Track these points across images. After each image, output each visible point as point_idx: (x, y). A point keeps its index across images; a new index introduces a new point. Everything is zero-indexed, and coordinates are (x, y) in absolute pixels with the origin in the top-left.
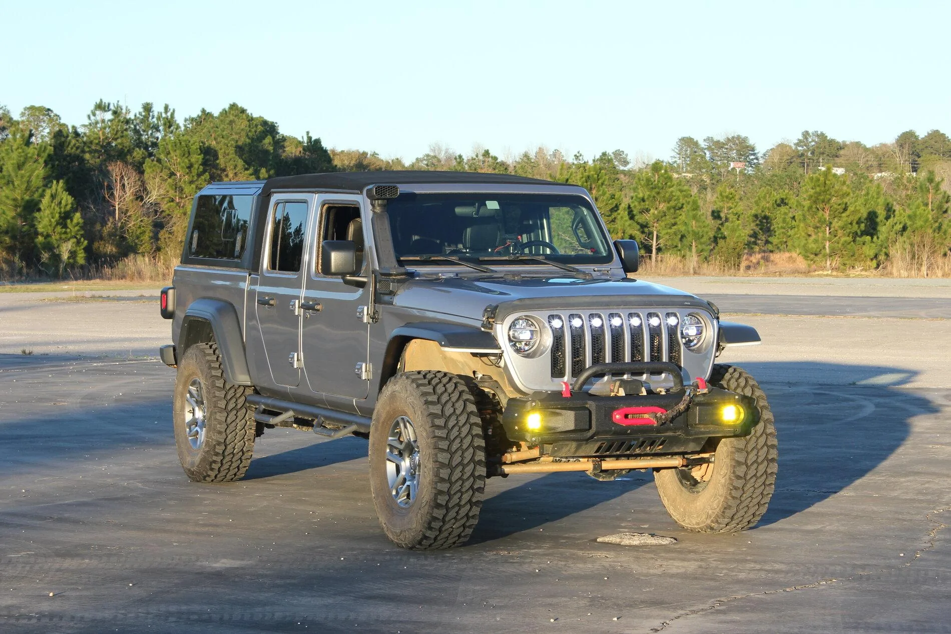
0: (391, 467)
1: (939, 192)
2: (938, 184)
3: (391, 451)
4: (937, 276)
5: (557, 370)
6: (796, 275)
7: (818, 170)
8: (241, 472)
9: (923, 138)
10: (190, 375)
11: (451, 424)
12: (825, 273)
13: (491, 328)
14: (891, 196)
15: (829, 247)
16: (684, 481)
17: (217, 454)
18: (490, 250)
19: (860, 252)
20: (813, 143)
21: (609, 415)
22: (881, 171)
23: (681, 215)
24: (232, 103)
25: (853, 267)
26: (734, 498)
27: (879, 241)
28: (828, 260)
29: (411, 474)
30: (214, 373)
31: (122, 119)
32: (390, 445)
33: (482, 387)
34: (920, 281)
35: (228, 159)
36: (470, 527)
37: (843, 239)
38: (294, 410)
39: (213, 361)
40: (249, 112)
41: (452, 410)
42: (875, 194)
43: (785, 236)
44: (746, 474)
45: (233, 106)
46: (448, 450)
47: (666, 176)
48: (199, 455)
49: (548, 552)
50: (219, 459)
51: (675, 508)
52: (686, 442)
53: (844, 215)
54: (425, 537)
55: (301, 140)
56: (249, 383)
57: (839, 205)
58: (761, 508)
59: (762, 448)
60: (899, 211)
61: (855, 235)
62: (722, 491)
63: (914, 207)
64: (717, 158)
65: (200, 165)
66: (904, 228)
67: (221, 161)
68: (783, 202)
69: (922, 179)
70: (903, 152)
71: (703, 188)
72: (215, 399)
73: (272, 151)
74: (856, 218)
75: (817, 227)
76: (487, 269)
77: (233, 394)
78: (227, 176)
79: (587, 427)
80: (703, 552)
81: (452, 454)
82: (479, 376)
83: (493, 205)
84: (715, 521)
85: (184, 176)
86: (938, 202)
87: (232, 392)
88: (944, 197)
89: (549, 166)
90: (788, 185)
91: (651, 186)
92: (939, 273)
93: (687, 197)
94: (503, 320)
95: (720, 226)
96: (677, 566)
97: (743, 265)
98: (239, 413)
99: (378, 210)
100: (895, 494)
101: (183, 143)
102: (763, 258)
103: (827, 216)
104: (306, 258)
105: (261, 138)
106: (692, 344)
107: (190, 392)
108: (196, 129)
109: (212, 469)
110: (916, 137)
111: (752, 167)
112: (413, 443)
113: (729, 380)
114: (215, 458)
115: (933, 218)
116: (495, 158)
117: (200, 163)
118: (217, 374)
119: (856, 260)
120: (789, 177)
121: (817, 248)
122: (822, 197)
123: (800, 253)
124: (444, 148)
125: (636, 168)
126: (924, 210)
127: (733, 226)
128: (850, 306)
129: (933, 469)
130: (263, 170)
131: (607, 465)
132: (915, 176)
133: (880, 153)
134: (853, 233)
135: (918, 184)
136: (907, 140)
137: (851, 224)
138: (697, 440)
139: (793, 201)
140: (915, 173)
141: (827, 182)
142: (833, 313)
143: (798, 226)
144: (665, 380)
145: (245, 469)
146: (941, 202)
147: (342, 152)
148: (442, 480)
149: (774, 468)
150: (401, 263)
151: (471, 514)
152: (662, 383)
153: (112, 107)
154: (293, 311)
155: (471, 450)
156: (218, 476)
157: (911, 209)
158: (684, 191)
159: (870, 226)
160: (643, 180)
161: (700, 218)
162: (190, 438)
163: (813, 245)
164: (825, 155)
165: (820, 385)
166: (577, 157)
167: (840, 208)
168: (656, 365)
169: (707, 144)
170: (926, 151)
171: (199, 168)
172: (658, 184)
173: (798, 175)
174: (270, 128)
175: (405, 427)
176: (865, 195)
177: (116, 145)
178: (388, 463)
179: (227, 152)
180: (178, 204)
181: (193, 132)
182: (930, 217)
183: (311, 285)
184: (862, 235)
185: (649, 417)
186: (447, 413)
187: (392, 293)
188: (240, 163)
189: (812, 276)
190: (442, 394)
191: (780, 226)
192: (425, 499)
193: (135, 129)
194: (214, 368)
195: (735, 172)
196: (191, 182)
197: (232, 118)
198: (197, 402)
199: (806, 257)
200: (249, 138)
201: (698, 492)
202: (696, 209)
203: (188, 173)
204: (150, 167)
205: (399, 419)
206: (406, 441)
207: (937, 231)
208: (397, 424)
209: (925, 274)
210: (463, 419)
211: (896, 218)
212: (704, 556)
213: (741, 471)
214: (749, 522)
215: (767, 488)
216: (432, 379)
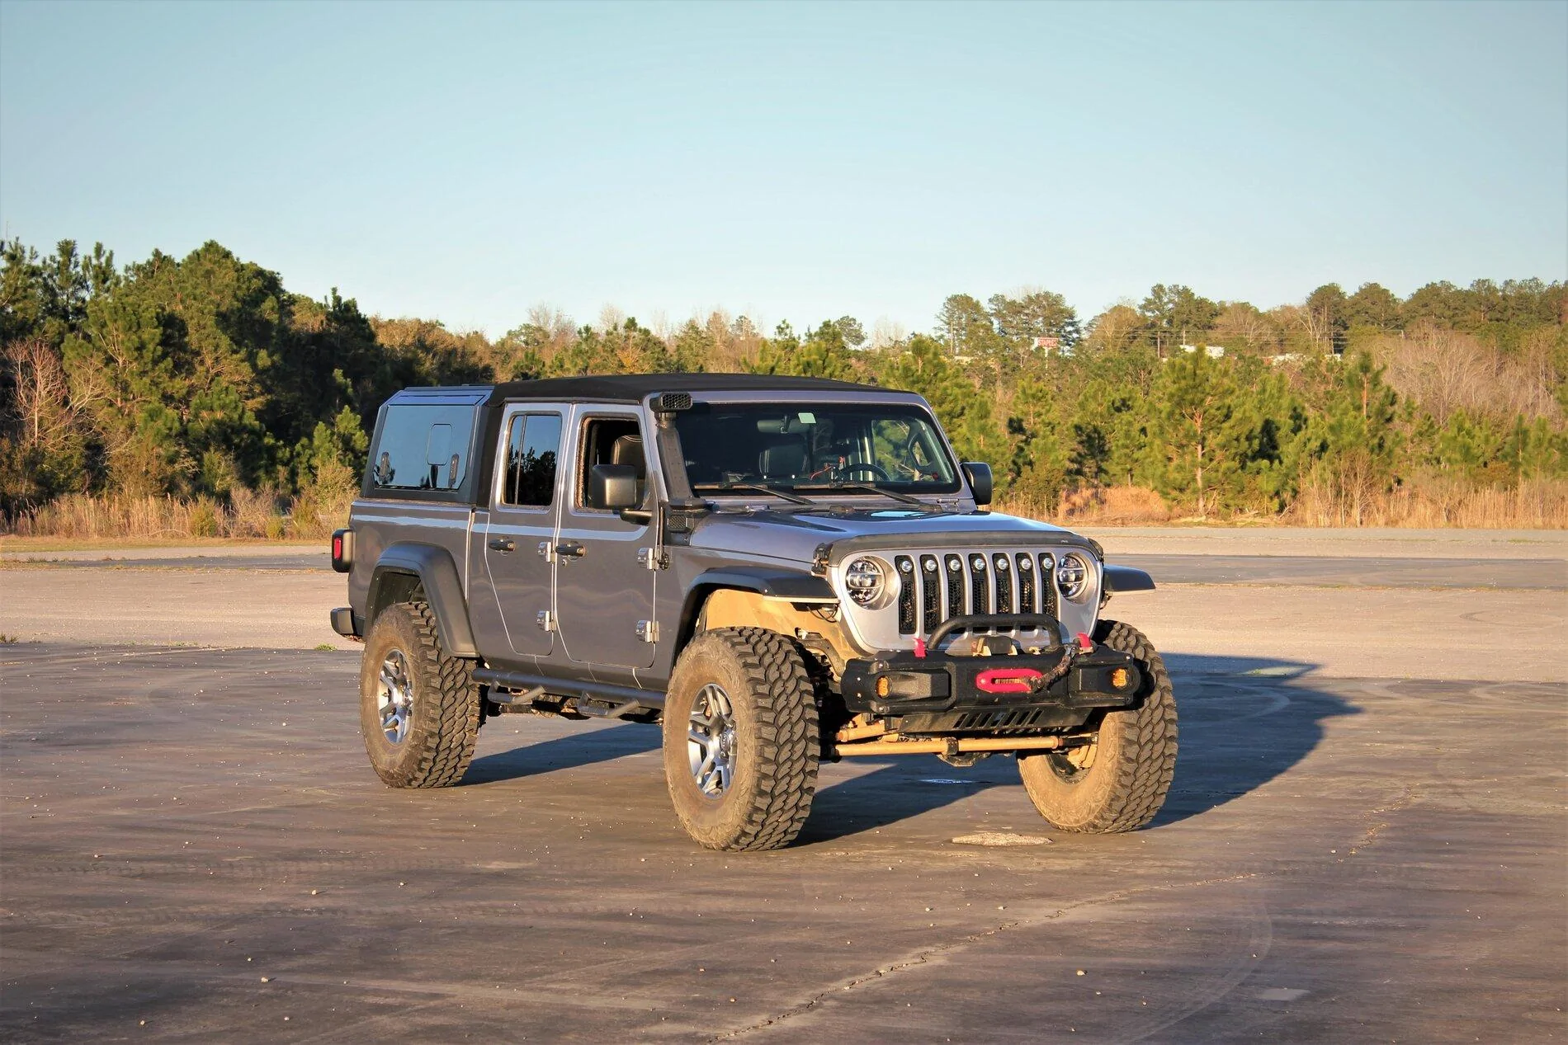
0: (694, 750)
1: (1378, 388)
2: (1378, 374)
3: (694, 729)
4: (1377, 524)
5: (906, 627)
6: (1149, 523)
7: (1180, 350)
8: (457, 774)
9: (1351, 297)
10: (386, 646)
11: (777, 691)
12: (1196, 520)
13: (824, 573)
14: (1301, 394)
15: (1203, 478)
16: (1058, 769)
17: (428, 749)
18: (793, 477)
19: (1253, 486)
20: (1171, 306)
21: (972, 679)
22: (1283, 353)
23: (960, 426)
24: (208, 241)
25: (1241, 511)
26: (1123, 786)
27: (1283, 467)
28: (1201, 499)
29: (722, 756)
30: (424, 641)
31: (24, 268)
32: (692, 721)
33: (809, 647)
34: (1351, 532)
35: (203, 334)
36: (799, 820)
37: (1224, 465)
38: (545, 686)
39: (421, 626)
40: (235, 255)
41: (777, 675)
42: (1275, 391)
43: (1129, 460)
44: (1138, 756)
45: (211, 247)
46: (774, 724)
47: (935, 361)
48: (403, 751)
49: (894, 852)
50: (430, 755)
51: (1047, 804)
52: (1064, 714)
53: (1225, 425)
54: (744, 834)
55: (324, 303)
56: (473, 654)
57: (1218, 409)
58: (1157, 800)
59: (1158, 723)
60: (1315, 418)
61: (1244, 459)
62: (1108, 778)
63: (1338, 413)
64: (1010, 331)
65: (158, 344)
66: (1324, 447)
67: (193, 339)
68: (1124, 406)
69: (1351, 366)
70: (1319, 320)
71: (989, 381)
72: (427, 676)
73: (277, 322)
74: (1246, 430)
75: (1181, 446)
76: (805, 500)
77: (451, 669)
78: (202, 362)
79: (946, 694)
80: (1088, 852)
81: (780, 729)
82: (804, 634)
83: (807, 418)
84: (1099, 816)
85: (131, 363)
86: (1377, 402)
87: (449, 666)
88: (1387, 396)
89: (730, 344)
90: (1131, 376)
91: (911, 379)
92: (1381, 519)
93: (969, 396)
94: (839, 562)
95: (1022, 445)
96: (1058, 864)
97: (1063, 507)
98: (458, 694)
99: (665, 425)
100: (1324, 794)
101: (128, 308)
102: (1095, 496)
103: (1198, 426)
104: (560, 487)
105: (257, 299)
106: (1070, 593)
107: (385, 669)
108: (144, 284)
109: (421, 770)
110: (1341, 295)
111: (1070, 345)
112: (725, 718)
113: (1116, 639)
114: (426, 755)
115: (1370, 431)
116: (646, 332)
117: (157, 341)
118: (429, 643)
119: (1245, 498)
120: (1132, 361)
121: (1183, 479)
122: (1189, 397)
123: (1155, 488)
124: (554, 315)
125: (876, 347)
126: (1356, 418)
127: (1045, 444)
128: (1241, 569)
129: (1371, 769)
130: (263, 353)
131: (966, 745)
132: (1339, 360)
133: (1281, 321)
134: (1241, 455)
135: (1345, 373)
136: (1326, 299)
137: (1237, 439)
138: (1078, 712)
139: (1140, 401)
140: (1339, 355)
141: (1198, 372)
142: (1219, 581)
143: (1151, 443)
144: (1038, 637)
145: (464, 770)
146: (1382, 405)
147: (391, 321)
148: (767, 761)
149: (1173, 748)
150: (697, 493)
151: (801, 804)
152: (1036, 641)
153: (7, 248)
154: (543, 557)
155: (802, 724)
156: (429, 779)
157: (1334, 416)
158: (964, 387)
159: (1267, 446)
160: (898, 369)
161: (992, 431)
162: (386, 730)
163: (1176, 475)
164: (1190, 326)
165: (1209, 674)
166: (780, 330)
167: (1220, 415)
168: (1027, 618)
169: (994, 307)
170: (1357, 318)
171: (155, 349)
172: (922, 376)
173: (1147, 359)
174: (270, 282)
175: (715, 697)
176: (1259, 393)
177: (14, 312)
178: (690, 744)
179: (202, 323)
180: (120, 410)
181: (140, 288)
182: (1365, 428)
183: (568, 522)
184: (1253, 459)
185: (1022, 682)
186: (772, 679)
187: (688, 532)
188: (225, 341)
189: (1174, 525)
190: (764, 655)
191: (1120, 443)
192: (744, 786)
193: (46, 285)
194: (425, 635)
195: (1041, 354)
196: (143, 373)
197: (208, 266)
198: (395, 681)
199: (1165, 495)
200: (238, 300)
201: (1076, 782)
202: (986, 417)
203: (136, 359)
204: (73, 349)
205: (706, 687)
206: (715, 715)
207: (1377, 451)
208: (704, 694)
209: (1358, 520)
210: (791, 685)
211: (1310, 430)
212: (1090, 855)
213: (1132, 752)
214: (1142, 818)
215: (1165, 774)
216: (750, 636)
